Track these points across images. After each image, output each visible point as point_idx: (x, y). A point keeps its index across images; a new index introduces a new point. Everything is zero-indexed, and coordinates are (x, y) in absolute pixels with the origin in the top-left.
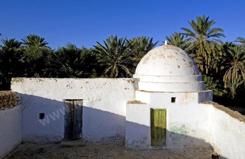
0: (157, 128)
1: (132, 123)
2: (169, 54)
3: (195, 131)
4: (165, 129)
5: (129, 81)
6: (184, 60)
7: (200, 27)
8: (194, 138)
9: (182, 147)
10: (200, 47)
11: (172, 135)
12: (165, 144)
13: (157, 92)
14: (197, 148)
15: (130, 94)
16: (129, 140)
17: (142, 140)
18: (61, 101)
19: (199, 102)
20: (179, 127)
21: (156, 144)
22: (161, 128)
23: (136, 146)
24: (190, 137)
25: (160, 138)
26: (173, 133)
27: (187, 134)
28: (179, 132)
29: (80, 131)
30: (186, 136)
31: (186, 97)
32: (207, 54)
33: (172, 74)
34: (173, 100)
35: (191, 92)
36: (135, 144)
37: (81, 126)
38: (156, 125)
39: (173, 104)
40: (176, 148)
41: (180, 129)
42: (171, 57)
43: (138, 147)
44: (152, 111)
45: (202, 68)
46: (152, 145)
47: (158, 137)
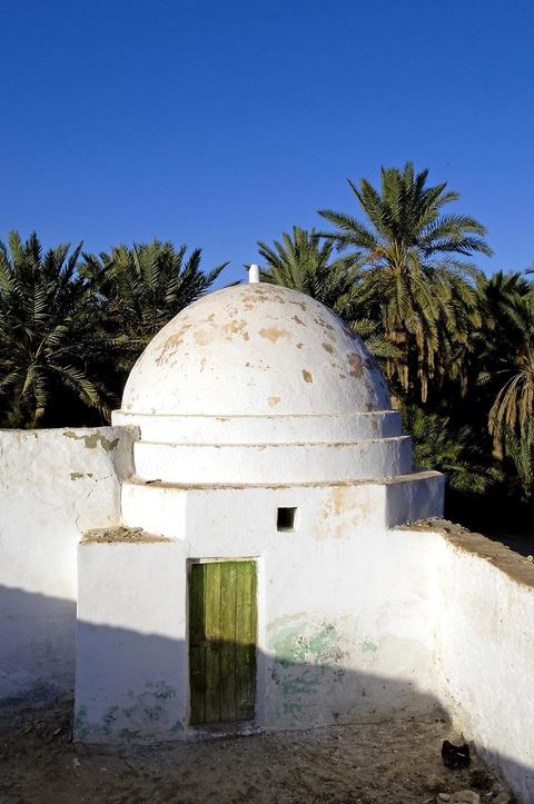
0: (218, 645)
1: (105, 630)
2: (268, 324)
3: (375, 649)
4: (253, 648)
5: (90, 443)
6: (329, 349)
7: (396, 210)
8: (373, 679)
9: (322, 720)
10: (396, 292)
12: (250, 713)
13: (214, 487)
14: (384, 722)
15: (98, 499)
16: (91, 708)
17: (151, 702)
19: (391, 526)
20: (309, 633)
21: (212, 716)
22: (235, 646)
23: (125, 733)
24: (355, 676)
25: (230, 689)
26: (284, 663)
27: (345, 664)
28: (310, 657)
30: (340, 673)
31: (338, 503)
32: (424, 322)
33: (281, 409)
34: (285, 518)
35: (357, 483)
36: (116, 727)
38: (212, 631)
39: (284, 534)
40: (299, 725)
41: (311, 645)
42: (273, 335)
43: (134, 735)
44: (196, 571)
45: (404, 380)
46: (194, 722)
47: (221, 684)
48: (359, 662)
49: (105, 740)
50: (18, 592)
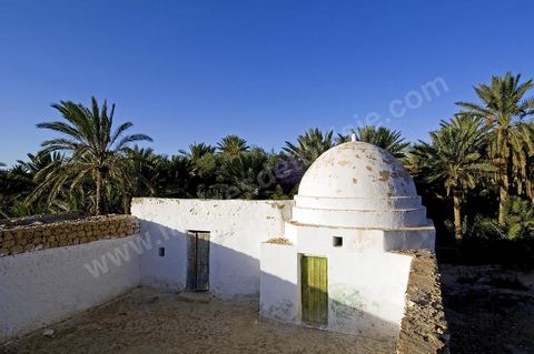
0: (313, 290)
1: (270, 276)
2: (342, 159)
3: (379, 306)
4: (327, 294)
5: (273, 206)
6: (370, 169)
8: (377, 319)
9: (354, 333)
10: (496, 139)
11: (336, 307)
12: (326, 322)
14: (383, 341)
15: (276, 227)
16: (265, 303)
17: (285, 307)
18: (183, 231)
19: (386, 250)
20: (347, 293)
21: (311, 319)
22: (320, 291)
23: (276, 316)
24: (369, 316)
25: (318, 309)
26: (337, 303)
27: (364, 309)
28: (348, 303)
29: (206, 280)
30: (362, 313)
31: (360, 237)
33: (341, 195)
35: (369, 229)
36: (274, 313)
37: (208, 272)
38: (311, 283)
39: (338, 248)
40: (344, 332)
41: (349, 298)
42: (343, 163)
43: (279, 318)
44: (303, 259)
46: (304, 319)
47: (315, 307)
48: (370, 309)
49: (269, 317)
50: (251, 257)
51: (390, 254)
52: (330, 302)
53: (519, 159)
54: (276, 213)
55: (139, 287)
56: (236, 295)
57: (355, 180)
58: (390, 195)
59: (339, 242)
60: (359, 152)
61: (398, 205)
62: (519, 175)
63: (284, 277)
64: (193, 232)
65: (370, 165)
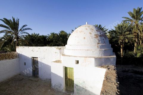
0: (69, 79)
1: (54, 74)
3: (92, 88)
5: (57, 48)
6: (90, 33)
11: (76, 86)
12: (73, 91)
17: (60, 86)
18: (30, 57)
20: (81, 82)
24: (89, 92)
26: (77, 85)
28: (81, 86)
29: (38, 74)
30: (86, 90)
31: (85, 61)
32: (140, 31)
33: (79, 44)
35: (89, 57)
37: (38, 71)
41: (81, 84)
42: (81, 32)
43: (58, 89)
47: (70, 85)
48: (89, 89)
49: (54, 88)
51: (97, 68)
52: (74, 85)
53: (141, 33)
54: (58, 51)
55: (20, 74)
56: (47, 79)
57: (84, 38)
58: (98, 43)
59: (78, 62)
60: (87, 28)
61: (101, 47)
62: (141, 38)
63: (59, 74)
64: (33, 57)
65: (91, 32)
